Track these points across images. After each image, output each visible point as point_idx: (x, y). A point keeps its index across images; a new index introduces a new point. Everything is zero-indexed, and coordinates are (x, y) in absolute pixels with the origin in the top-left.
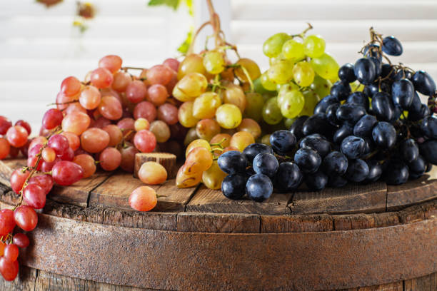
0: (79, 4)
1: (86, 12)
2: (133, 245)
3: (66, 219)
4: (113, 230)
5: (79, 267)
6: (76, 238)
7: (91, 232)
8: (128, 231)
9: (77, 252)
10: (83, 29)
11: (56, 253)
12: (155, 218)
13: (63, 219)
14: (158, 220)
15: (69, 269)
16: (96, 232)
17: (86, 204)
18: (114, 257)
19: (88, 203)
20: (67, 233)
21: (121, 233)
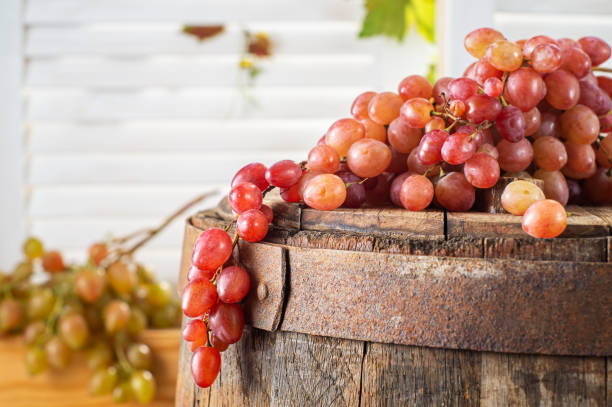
0: (247, 34)
1: (259, 47)
2: (539, 287)
3: (420, 257)
4: (505, 266)
5: (446, 329)
6: (437, 285)
7: (466, 273)
8: (530, 266)
9: (442, 306)
10: (254, 72)
11: (403, 311)
12: (572, 245)
13: (413, 257)
14: (577, 248)
15: (427, 335)
16: (476, 271)
17: (443, 236)
18: (508, 308)
19: (445, 233)
20: (421, 278)
21: (518, 269)
